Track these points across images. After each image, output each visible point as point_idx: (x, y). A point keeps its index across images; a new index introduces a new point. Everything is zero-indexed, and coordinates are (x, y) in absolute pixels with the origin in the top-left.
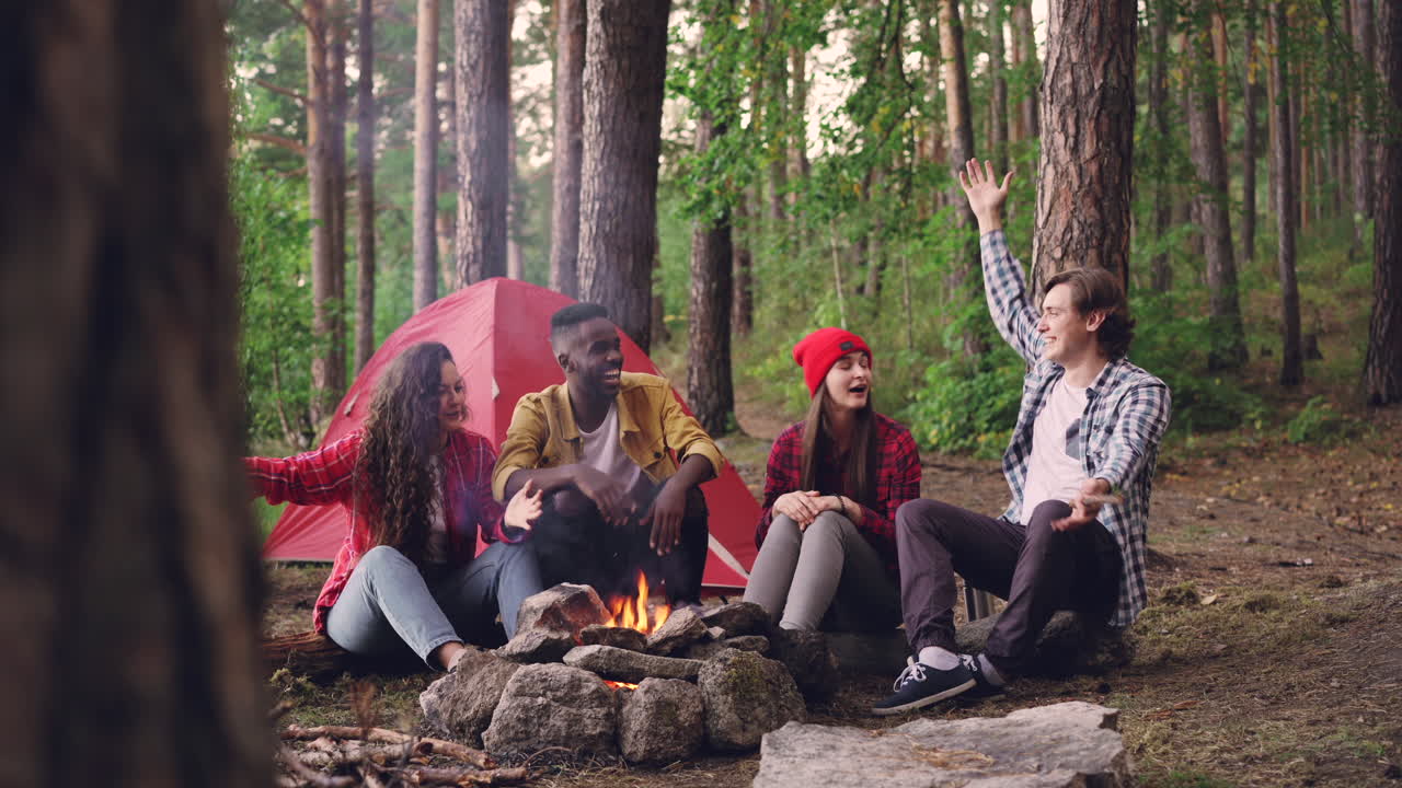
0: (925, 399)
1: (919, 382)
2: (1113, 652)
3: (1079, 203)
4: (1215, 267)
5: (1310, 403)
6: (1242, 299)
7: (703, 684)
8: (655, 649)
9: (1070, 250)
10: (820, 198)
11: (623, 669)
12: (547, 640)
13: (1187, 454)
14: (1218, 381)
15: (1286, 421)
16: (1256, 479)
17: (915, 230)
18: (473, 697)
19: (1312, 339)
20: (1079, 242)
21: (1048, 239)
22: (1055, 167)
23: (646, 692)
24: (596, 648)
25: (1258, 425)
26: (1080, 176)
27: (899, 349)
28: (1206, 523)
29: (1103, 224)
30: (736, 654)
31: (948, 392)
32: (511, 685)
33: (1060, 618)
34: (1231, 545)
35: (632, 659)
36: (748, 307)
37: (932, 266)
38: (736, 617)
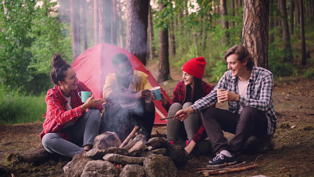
0: (216, 70)
1: (215, 66)
2: (268, 146)
3: (255, 18)
4: (285, 37)
5: (309, 69)
6: (292, 44)
7: (145, 165)
8: (130, 155)
9: (253, 31)
10: (190, 22)
11: (121, 161)
12: (98, 152)
13: (280, 82)
14: (286, 64)
15: (303, 73)
16: (297, 88)
17: (213, 30)
18: (75, 170)
19: (309, 53)
20: (255, 29)
21: (247, 28)
22: (248, 9)
23: (127, 169)
24: (112, 154)
25: (296, 74)
26: (255, 11)
27: (210, 58)
28: (288, 102)
29: (261, 24)
30: (155, 156)
31: (222, 68)
32: (86, 168)
33: (251, 138)
34: (296, 109)
35: (123, 158)
36: (174, 49)
37: (217, 38)
38: (156, 143)
